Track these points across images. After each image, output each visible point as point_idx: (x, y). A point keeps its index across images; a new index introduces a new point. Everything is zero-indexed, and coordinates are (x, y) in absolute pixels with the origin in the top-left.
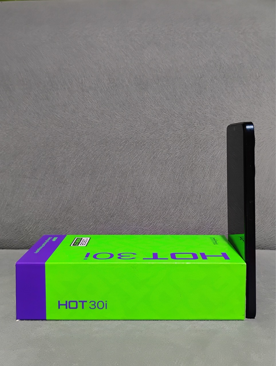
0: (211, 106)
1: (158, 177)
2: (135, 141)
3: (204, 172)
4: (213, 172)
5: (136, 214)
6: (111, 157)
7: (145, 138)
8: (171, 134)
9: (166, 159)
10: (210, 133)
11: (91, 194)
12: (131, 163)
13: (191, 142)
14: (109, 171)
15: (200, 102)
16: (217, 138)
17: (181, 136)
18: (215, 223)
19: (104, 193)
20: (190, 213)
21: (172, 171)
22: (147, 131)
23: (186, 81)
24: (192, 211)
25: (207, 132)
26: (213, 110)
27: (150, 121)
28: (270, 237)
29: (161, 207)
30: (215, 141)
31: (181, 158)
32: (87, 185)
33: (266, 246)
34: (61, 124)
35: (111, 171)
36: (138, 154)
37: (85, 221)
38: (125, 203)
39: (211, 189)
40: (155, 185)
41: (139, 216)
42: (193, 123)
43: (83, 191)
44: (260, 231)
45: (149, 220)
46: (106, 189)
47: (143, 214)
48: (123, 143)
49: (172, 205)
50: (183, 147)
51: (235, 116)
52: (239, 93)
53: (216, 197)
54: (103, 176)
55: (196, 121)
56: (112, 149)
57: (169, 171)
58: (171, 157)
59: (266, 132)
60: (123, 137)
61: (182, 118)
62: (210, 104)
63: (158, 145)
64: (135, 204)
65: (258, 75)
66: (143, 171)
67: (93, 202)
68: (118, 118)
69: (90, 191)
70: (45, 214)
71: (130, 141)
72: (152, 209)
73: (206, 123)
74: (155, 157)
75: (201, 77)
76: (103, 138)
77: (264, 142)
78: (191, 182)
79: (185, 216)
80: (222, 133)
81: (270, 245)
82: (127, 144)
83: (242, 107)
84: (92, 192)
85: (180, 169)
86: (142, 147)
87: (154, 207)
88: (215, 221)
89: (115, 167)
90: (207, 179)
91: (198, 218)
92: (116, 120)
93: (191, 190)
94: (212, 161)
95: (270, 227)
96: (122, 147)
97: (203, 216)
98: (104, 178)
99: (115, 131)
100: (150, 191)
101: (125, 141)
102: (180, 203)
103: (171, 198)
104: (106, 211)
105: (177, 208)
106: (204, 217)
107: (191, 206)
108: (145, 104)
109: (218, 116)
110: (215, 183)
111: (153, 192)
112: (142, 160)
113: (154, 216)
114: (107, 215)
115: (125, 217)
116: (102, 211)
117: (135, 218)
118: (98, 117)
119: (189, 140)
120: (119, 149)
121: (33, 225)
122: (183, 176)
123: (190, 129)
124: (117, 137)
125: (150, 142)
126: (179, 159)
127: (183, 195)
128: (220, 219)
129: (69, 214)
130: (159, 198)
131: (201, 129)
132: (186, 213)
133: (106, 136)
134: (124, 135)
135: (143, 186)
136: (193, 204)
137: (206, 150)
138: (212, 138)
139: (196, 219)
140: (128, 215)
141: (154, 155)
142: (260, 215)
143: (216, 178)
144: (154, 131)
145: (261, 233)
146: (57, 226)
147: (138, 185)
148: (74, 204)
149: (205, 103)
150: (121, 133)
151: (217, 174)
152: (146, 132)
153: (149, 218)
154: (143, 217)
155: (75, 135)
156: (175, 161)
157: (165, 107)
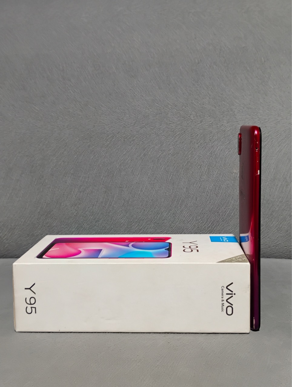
0: (210, 95)
1: (149, 177)
2: (123, 136)
3: (201, 171)
4: (212, 171)
5: (124, 219)
6: (96, 154)
7: (135, 132)
8: (163, 127)
9: (158, 157)
10: (207, 126)
11: (73, 196)
12: (118, 161)
13: (186, 137)
14: (94, 169)
15: (198, 91)
16: (216, 132)
17: (175, 130)
18: (213, 228)
19: (88, 194)
20: (185, 218)
21: (165, 170)
22: (137, 125)
23: (181, 67)
24: (187, 214)
25: (204, 125)
26: (212, 100)
27: (140, 114)
28: (276, 244)
29: (152, 211)
30: (214, 136)
31: (176, 155)
32: (69, 186)
33: (270, 255)
34: (40, 118)
35: (95, 170)
36: (126, 151)
37: (66, 226)
38: (112, 206)
39: (209, 190)
40: (145, 186)
41: (128, 220)
42: (189, 115)
43: (64, 193)
44: (265, 237)
45: (138, 225)
46: (90, 190)
47: (132, 219)
48: (109, 138)
49: (165, 208)
50: (177, 143)
51: (236, 107)
52: (241, 80)
53: (214, 199)
54: (87, 176)
55: (193, 113)
56: (97, 145)
57: (162, 170)
58: (164, 153)
59: (272, 124)
60: (110, 131)
61: (176, 110)
62: (208, 93)
63: (149, 140)
64: (123, 207)
65: (263, 61)
66: (132, 170)
67: (76, 206)
68: (104, 110)
69: (73, 193)
70: (22, 218)
71: (117, 136)
72: (142, 213)
73: (204, 115)
74: (146, 154)
75: (198, 63)
76: (87, 133)
77: (270, 137)
78: (187, 182)
79: (179, 221)
80: (222, 126)
81: (275, 253)
82: (114, 140)
83: (245, 97)
84: (75, 194)
85: (174, 168)
86: (131, 143)
87: (145, 210)
88: (213, 226)
89: (101, 165)
90: (204, 178)
91: (194, 223)
92: (102, 112)
93: (186, 192)
94: (210, 159)
95: (275, 233)
96: (108, 143)
97: (200, 220)
98: (88, 178)
99: (101, 124)
100: (139, 192)
101: (111, 135)
102: (174, 206)
103: (163, 200)
104: (90, 215)
105: (171, 211)
106: (201, 222)
107: (186, 209)
108: (135, 93)
109: (217, 108)
110: (213, 183)
111: (143, 194)
112: (131, 157)
113: (144, 221)
114: (91, 220)
115: (112, 222)
116: (85, 215)
117: (123, 223)
118: (81, 109)
119: (184, 135)
120: (105, 144)
121: (8, 232)
122: (178, 175)
123: (186, 122)
124: (103, 131)
125: (140, 137)
126: (173, 156)
127: (177, 197)
128: (218, 224)
129: (49, 218)
130: (150, 201)
131: (198, 122)
132: (180, 218)
133: (91, 130)
134: (110, 130)
135: (132, 187)
136: (188, 207)
137: (203, 146)
138: (211, 133)
139: (192, 224)
140: (115, 219)
141: (145, 152)
142: (264, 219)
143: (214, 177)
144: (144, 124)
145: (265, 240)
146: (35, 232)
147: (127, 186)
148: (54, 207)
149: (203, 93)
150: (108, 127)
151: (216, 173)
152: (135, 125)
153: (139, 223)
154: (132, 222)
155: (55, 130)
156: (168, 159)
157: (157, 97)
